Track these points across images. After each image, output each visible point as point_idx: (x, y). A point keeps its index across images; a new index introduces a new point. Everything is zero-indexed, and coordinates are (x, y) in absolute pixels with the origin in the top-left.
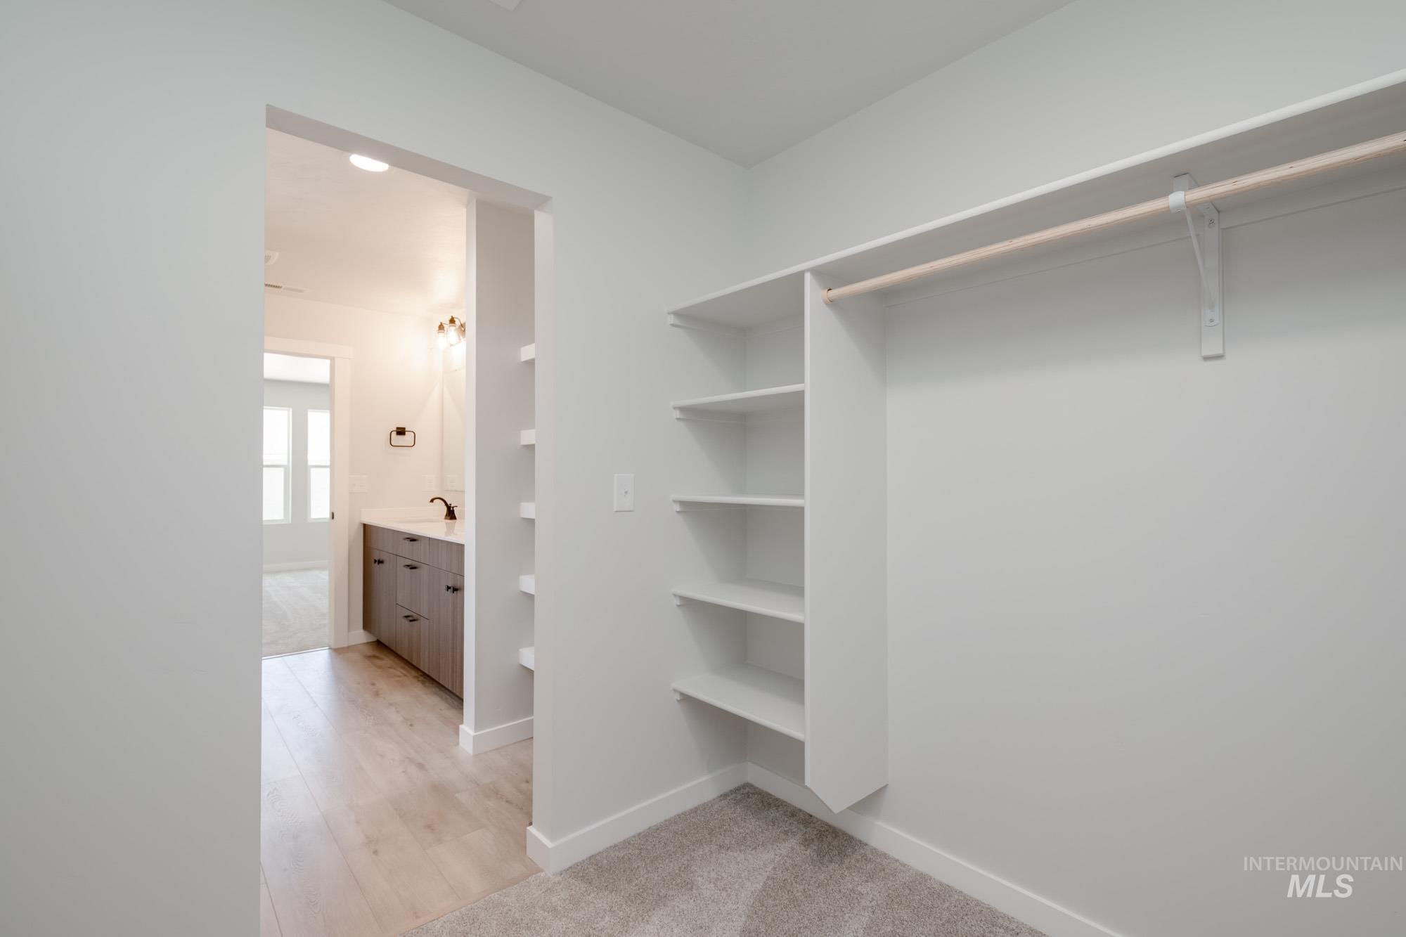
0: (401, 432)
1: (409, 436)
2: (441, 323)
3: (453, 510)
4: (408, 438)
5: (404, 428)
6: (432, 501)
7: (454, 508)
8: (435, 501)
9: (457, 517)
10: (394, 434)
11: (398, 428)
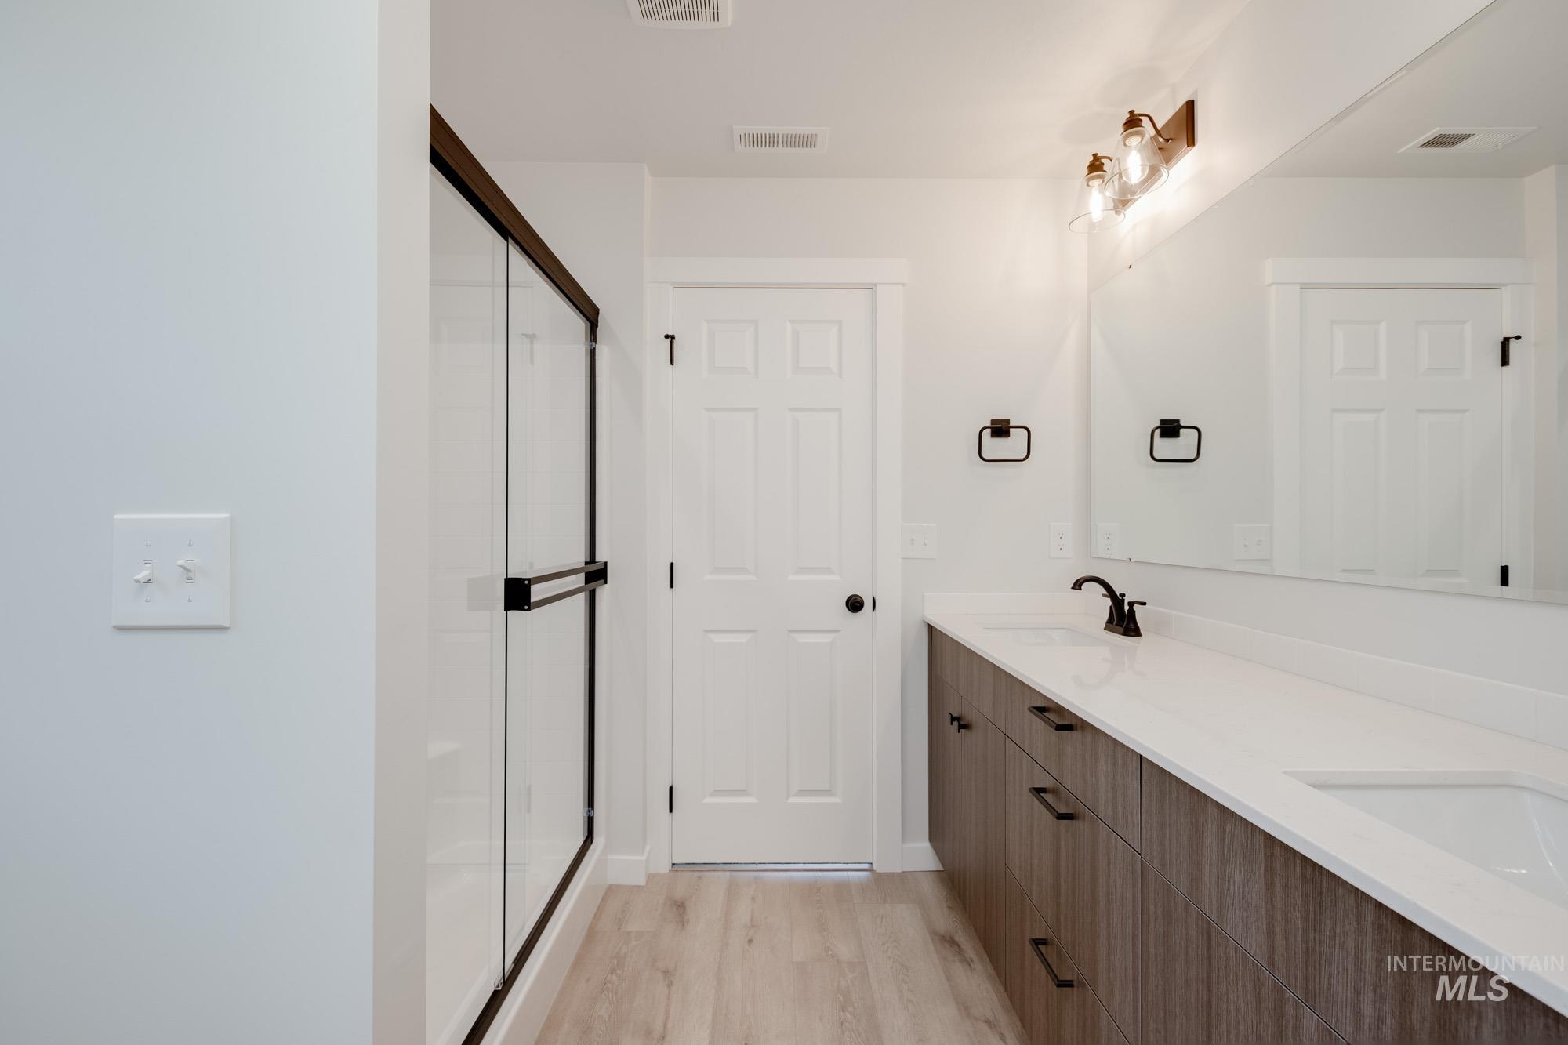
0: (1000, 429)
1: (1017, 437)
2: (1095, 155)
3: (1132, 612)
4: (1015, 443)
5: (1008, 421)
6: (1078, 585)
7: (1136, 607)
8: (1084, 586)
9: (1142, 632)
10: (987, 433)
11: (993, 422)
